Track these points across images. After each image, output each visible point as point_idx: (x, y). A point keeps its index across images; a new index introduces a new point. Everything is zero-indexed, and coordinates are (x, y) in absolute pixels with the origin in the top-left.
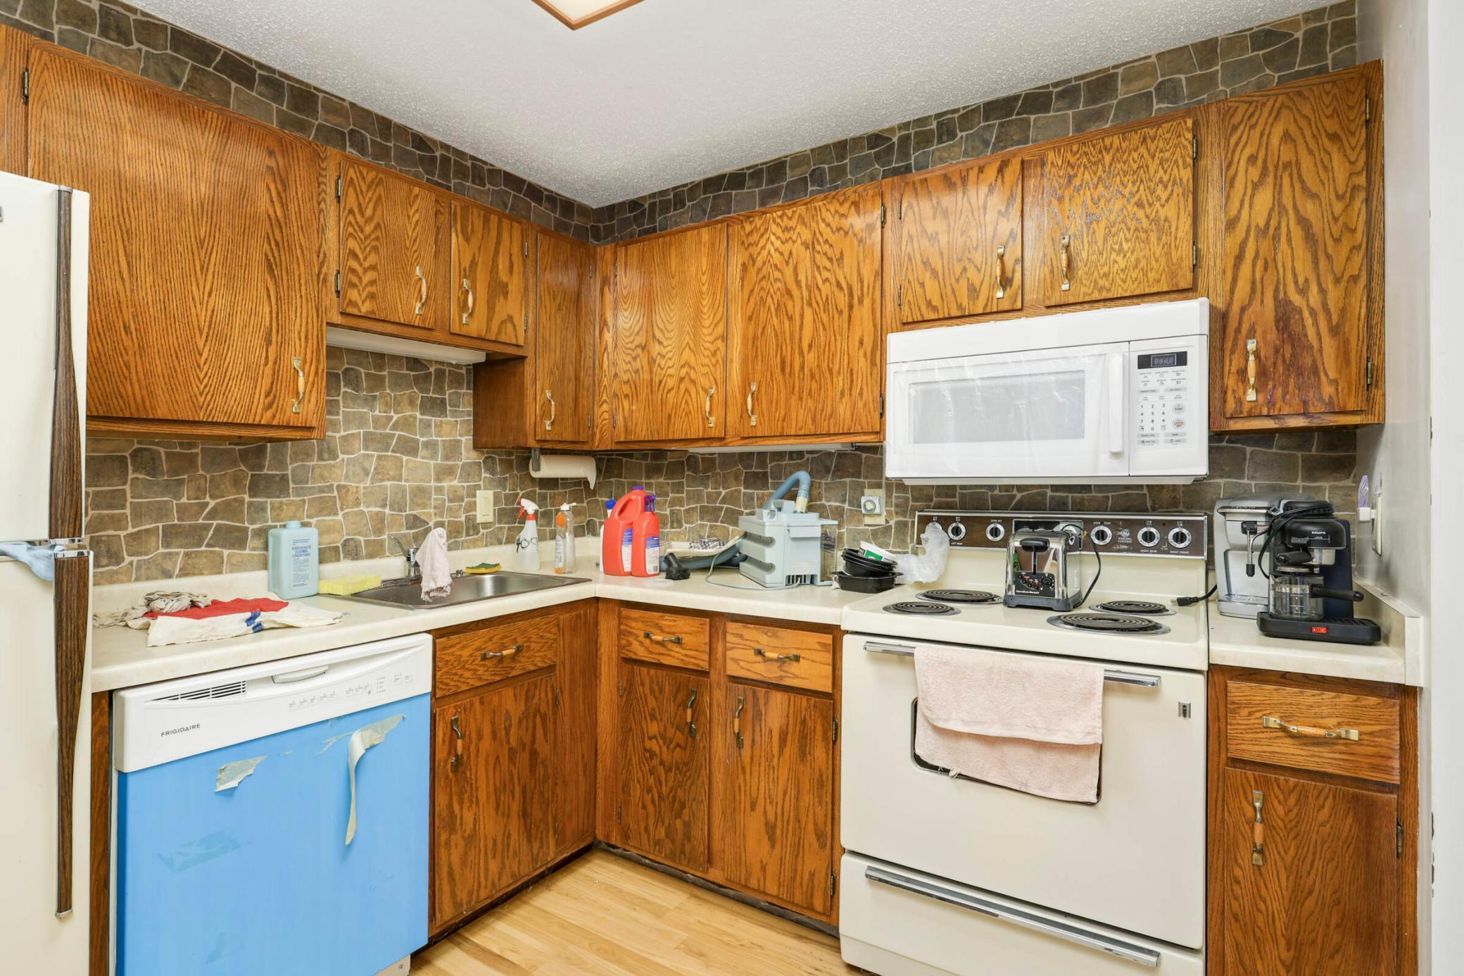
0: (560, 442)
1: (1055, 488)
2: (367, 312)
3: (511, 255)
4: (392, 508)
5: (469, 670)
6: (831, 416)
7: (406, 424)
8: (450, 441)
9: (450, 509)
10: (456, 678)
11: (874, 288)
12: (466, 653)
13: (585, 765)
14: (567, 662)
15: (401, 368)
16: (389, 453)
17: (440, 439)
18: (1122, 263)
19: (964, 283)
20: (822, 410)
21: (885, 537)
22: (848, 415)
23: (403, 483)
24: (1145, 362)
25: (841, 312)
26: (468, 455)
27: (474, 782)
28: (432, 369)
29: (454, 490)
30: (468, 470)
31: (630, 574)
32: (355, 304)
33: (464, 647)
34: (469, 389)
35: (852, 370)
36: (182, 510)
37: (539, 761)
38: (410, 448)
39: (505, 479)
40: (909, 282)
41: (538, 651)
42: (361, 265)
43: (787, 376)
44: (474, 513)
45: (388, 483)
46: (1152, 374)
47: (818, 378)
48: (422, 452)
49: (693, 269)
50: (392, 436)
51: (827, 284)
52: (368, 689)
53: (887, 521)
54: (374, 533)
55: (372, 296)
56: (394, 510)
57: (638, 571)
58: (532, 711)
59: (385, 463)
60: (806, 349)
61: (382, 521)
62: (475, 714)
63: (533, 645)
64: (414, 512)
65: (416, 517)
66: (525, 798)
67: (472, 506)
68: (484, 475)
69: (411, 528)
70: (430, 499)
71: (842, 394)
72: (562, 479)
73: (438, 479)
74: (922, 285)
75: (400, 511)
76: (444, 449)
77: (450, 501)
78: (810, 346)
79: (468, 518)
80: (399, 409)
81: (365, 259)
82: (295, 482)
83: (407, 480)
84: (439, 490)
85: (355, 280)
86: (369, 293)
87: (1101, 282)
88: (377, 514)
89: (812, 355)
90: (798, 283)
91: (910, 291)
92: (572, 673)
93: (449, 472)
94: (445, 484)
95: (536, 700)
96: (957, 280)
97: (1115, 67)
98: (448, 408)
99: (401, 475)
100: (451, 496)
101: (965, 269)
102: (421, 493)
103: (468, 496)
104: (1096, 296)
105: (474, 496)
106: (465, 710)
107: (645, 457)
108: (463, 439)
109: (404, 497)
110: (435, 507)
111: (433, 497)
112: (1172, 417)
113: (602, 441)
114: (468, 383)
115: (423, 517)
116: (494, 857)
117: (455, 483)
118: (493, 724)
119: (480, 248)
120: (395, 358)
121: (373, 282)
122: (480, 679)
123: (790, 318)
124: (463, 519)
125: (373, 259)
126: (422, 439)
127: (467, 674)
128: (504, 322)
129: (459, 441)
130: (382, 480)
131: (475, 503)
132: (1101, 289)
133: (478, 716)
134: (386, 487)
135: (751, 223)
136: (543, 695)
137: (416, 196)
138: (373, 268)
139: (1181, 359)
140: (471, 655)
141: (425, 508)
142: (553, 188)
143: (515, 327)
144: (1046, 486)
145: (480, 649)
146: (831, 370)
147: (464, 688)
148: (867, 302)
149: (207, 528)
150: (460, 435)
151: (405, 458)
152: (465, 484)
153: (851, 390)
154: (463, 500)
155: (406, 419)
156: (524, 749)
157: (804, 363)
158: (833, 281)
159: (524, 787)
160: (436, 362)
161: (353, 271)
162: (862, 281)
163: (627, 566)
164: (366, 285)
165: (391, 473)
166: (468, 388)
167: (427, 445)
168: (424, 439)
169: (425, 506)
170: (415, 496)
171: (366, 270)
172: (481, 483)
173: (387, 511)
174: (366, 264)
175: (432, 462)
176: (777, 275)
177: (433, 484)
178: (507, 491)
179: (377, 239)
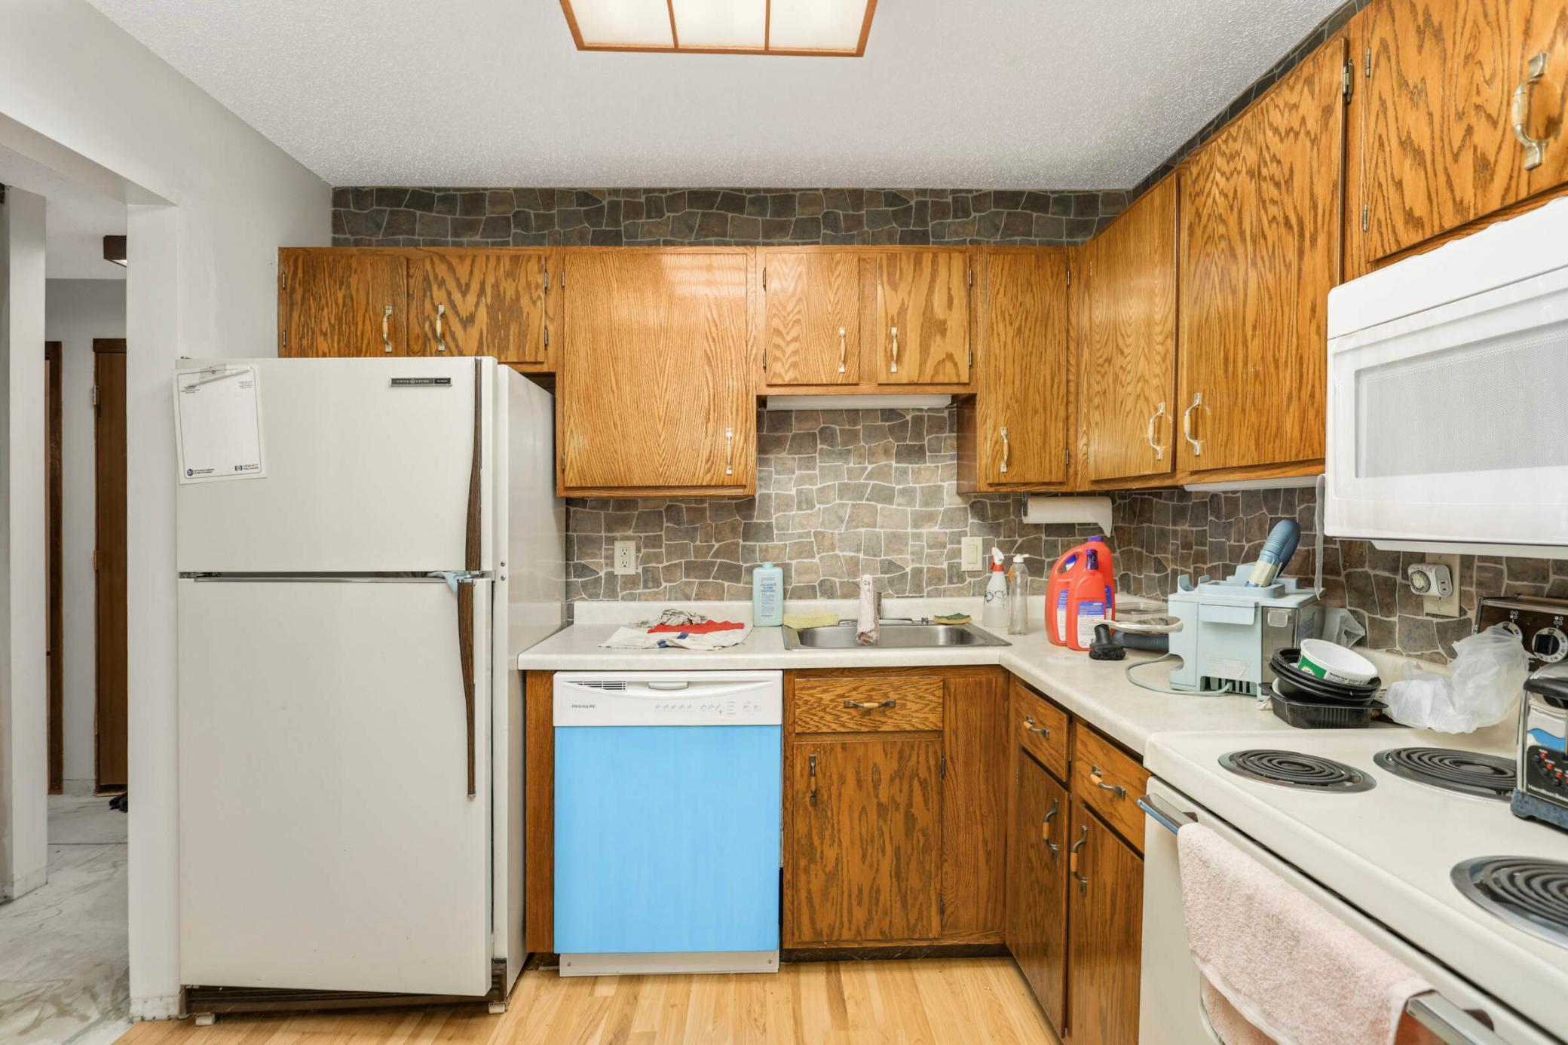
4: (866, 553)
7: (882, 473)
8: (930, 487)
9: (929, 556)
15: (875, 419)
16: (864, 502)
17: (918, 486)
23: (877, 530)
26: (951, 501)
28: (909, 418)
29: (935, 536)
30: (950, 518)
34: (953, 432)
36: (697, 550)
38: (887, 497)
39: (999, 525)
44: (958, 561)
45: (862, 530)
48: (897, 499)
50: (866, 486)
54: (849, 576)
55: (794, 365)
56: (868, 554)
59: (859, 511)
61: (857, 565)
64: (889, 558)
65: (891, 563)
67: (957, 553)
68: (970, 521)
69: (886, 573)
70: (906, 545)
72: (1080, 524)
73: (916, 525)
75: (875, 556)
76: (923, 495)
77: (930, 547)
79: (951, 566)
80: (873, 460)
82: (778, 529)
83: (882, 527)
84: (917, 537)
86: (791, 363)
88: (852, 558)
93: (930, 518)
94: (924, 531)
98: (928, 454)
99: (876, 522)
100: (931, 542)
102: (896, 540)
103: (951, 542)
105: (959, 542)
108: (946, 484)
109: (879, 542)
110: (913, 553)
111: (910, 543)
114: (951, 426)
115: (899, 563)
117: (936, 529)
120: (868, 412)
124: (945, 566)
126: (897, 487)
129: (940, 487)
130: (856, 527)
131: (960, 550)
134: (861, 533)
137: (839, 260)
141: (900, 554)
149: (713, 564)
150: (942, 481)
151: (879, 506)
152: (948, 531)
154: (945, 547)
155: (880, 468)
160: (913, 409)
165: (865, 520)
166: (951, 431)
167: (903, 492)
168: (901, 487)
169: (901, 552)
170: (890, 542)
172: (968, 529)
173: (861, 555)
175: (909, 509)
177: (909, 530)
178: (1001, 538)
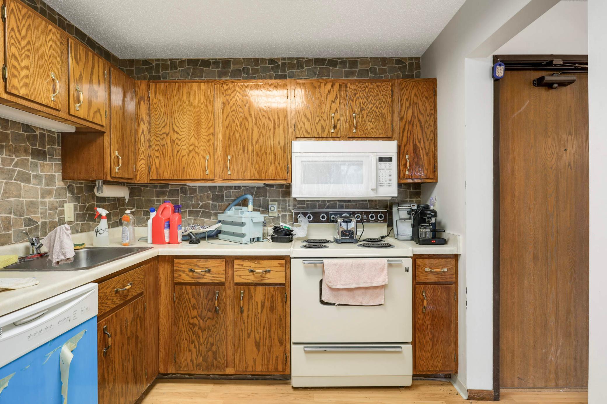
0: (121, 178)
1: (340, 201)
2: (24, 94)
3: (99, 76)
4: (15, 214)
5: (110, 299)
6: (266, 172)
7: (23, 164)
8: (49, 175)
9: (50, 214)
10: (104, 305)
11: (284, 122)
12: (108, 291)
13: (155, 338)
14: (147, 289)
15: (19, 129)
16: (13, 181)
17: (43, 174)
18: (372, 126)
19: (319, 124)
20: (262, 170)
21: (277, 221)
22: (274, 172)
23: (22, 199)
24: (381, 159)
25: (270, 130)
26: (59, 183)
27: (113, 359)
28: (38, 133)
29: (52, 203)
30: (59, 193)
31: (169, 243)
32: (17, 88)
33: (107, 288)
34: (59, 146)
35: (275, 154)
37: (139, 341)
38: (27, 180)
39: (79, 197)
40: (299, 121)
41: (138, 285)
42: (19, 64)
43: (246, 154)
44: (63, 216)
45: (12, 199)
46: (383, 163)
47: (260, 155)
48: (32, 181)
49: (196, 101)
50: (14, 171)
51: (264, 117)
52: (69, 319)
53: (278, 215)
54: (4, 230)
55: (26, 85)
56: (17, 215)
57: (173, 241)
58: (136, 316)
59: (10, 187)
60: (254, 143)
61: (9, 222)
62: (113, 323)
63: (136, 282)
64: (29, 217)
65: (30, 220)
66: (134, 361)
67: (62, 212)
68: (68, 195)
69: (27, 226)
70: (38, 208)
71: (271, 163)
72: (107, 197)
73: (42, 197)
74: (304, 123)
75: (20, 216)
76: (46, 179)
77: (50, 209)
78: (257, 142)
79: (60, 219)
80: (18, 154)
81: (22, 61)
83: (24, 198)
84: (43, 203)
85: (16, 73)
86: (24, 83)
87: (365, 131)
88: (6, 218)
89: (257, 146)
90: (250, 115)
91: (299, 125)
92: (150, 293)
93: (49, 193)
94: (47, 200)
95: (137, 311)
96: (317, 124)
97: (357, 58)
98: (48, 156)
99: (20, 194)
100: (50, 207)
101: (320, 120)
102: (32, 204)
103: (60, 207)
104: (364, 136)
105: (63, 206)
106: (109, 322)
107: (156, 187)
108: (57, 174)
109: (22, 207)
110: (41, 213)
111: (40, 207)
112: (388, 178)
113: (142, 177)
114: (58, 143)
115: (34, 219)
116: (122, 396)
117: (52, 199)
118: (121, 326)
119: (84, 69)
120: (15, 124)
121: (27, 77)
122: (114, 304)
123: (247, 130)
124: (57, 220)
125: (25, 63)
126: (32, 173)
127: (109, 302)
128: (96, 112)
129: (54, 176)
130: (8, 197)
131: (64, 210)
132: (365, 134)
133: (115, 324)
134: (11, 201)
135: (227, 85)
136: (140, 307)
137: (50, 31)
138: (27, 68)
139: (391, 159)
140: (111, 292)
141: (35, 214)
142: (101, 43)
143: (101, 115)
144: (337, 200)
145: (114, 288)
146: (266, 153)
147: (108, 309)
148: (281, 127)
150: (55, 172)
151: (22, 184)
152: (58, 200)
153: (275, 162)
154: (57, 209)
155: (22, 160)
156: (133, 336)
157: (254, 149)
158: (267, 116)
159: (134, 355)
160: (40, 128)
161: (15, 67)
162: (279, 118)
163: (167, 240)
164: (23, 78)
165: (14, 193)
166: (58, 146)
167: (36, 177)
168: (34, 173)
169: (35, 213)
170: (29, 207)
171: (22, 68)
172: (67, 199)
173: (12, 216)
174: (23, 65)
175: (39, 187)
176: (240, 110)
177: (40, 200)
178: (80, 204)
179: (29, 50)
